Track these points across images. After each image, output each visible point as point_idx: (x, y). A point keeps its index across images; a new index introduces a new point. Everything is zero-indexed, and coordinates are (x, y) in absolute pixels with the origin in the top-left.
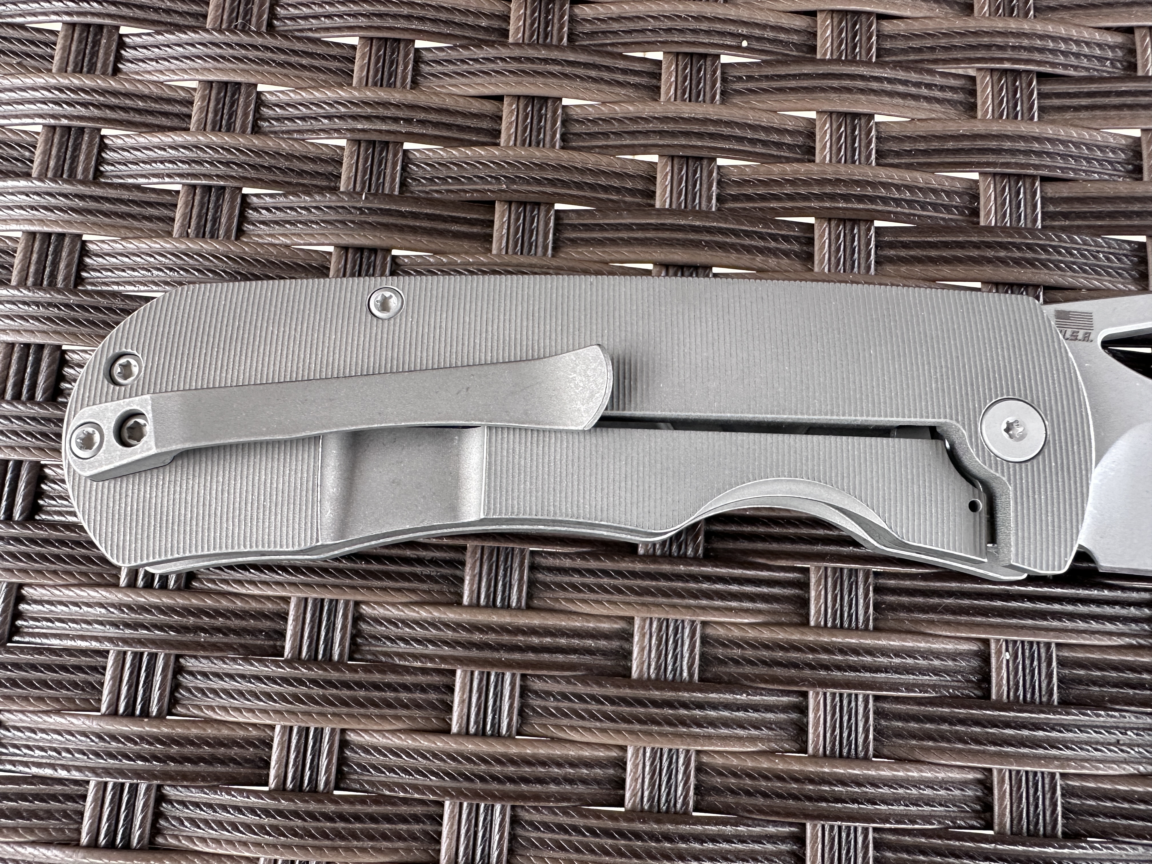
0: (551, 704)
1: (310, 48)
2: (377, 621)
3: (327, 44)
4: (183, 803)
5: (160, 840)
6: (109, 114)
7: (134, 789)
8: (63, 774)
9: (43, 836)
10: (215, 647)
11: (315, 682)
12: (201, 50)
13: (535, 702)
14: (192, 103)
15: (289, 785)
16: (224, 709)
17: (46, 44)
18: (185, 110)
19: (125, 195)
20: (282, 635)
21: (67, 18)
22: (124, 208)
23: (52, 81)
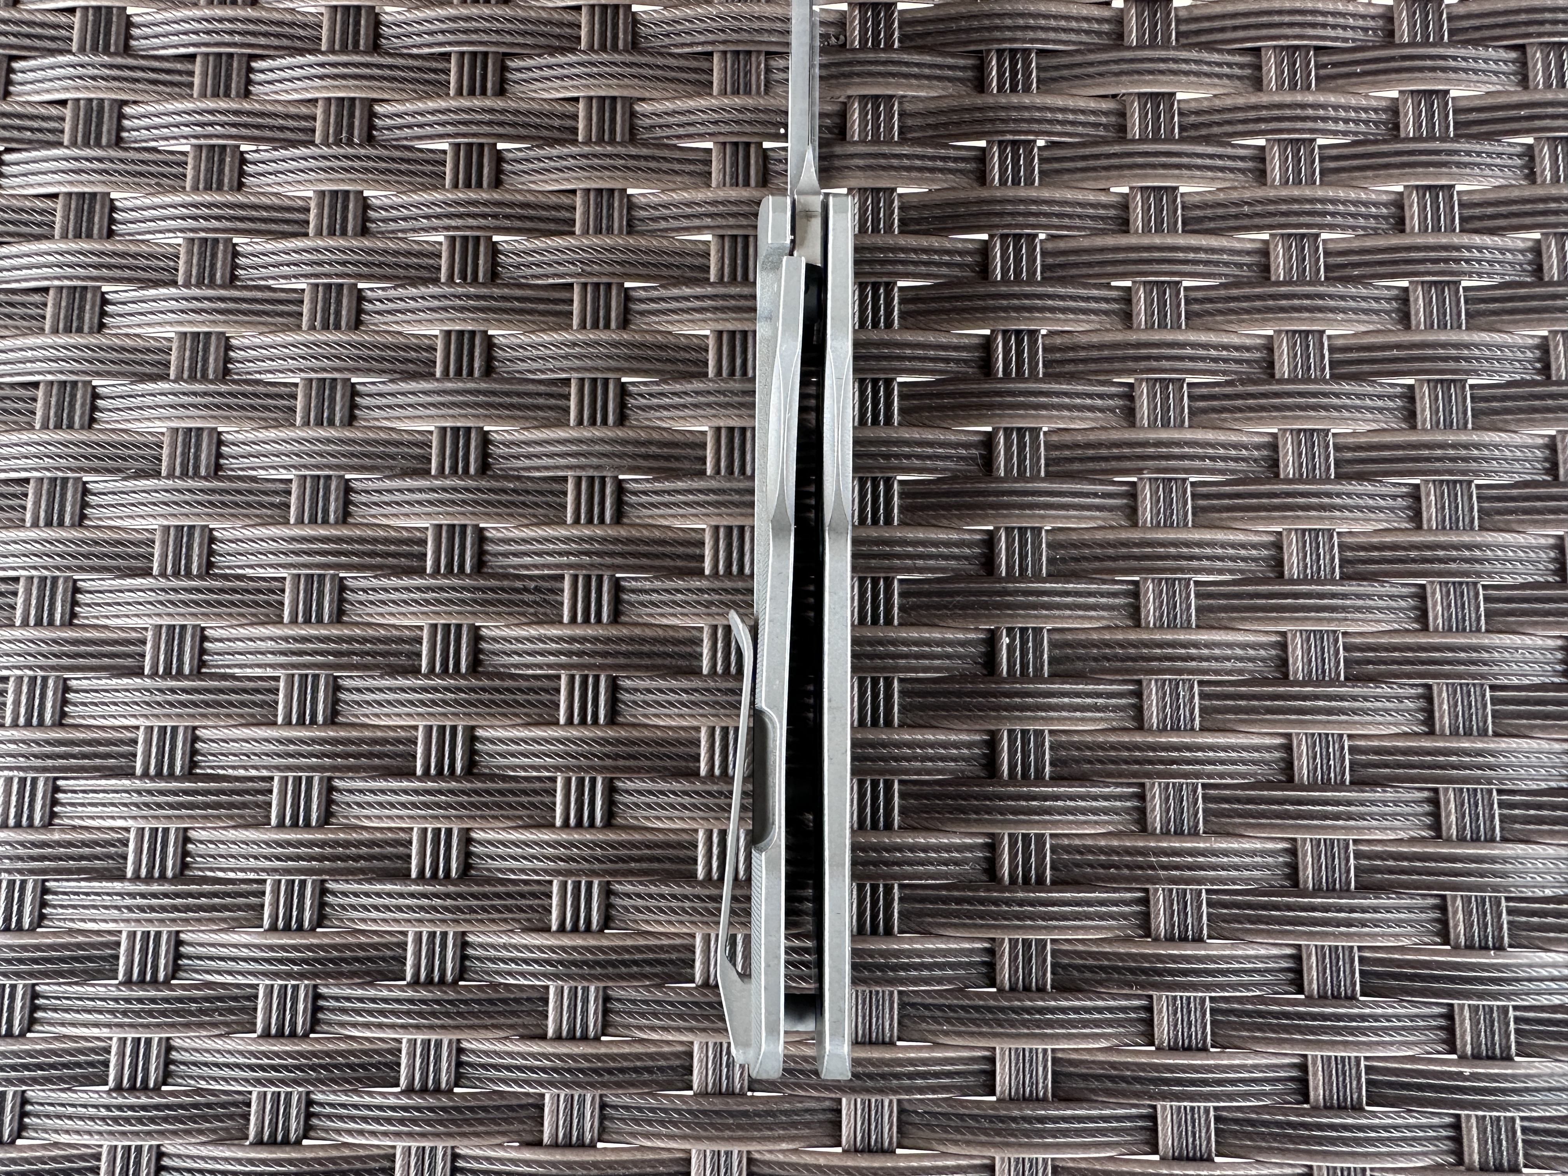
0: (639, 697)
1: (407, 154)
2: (494, 639)
3: (421, 150)
6: (240, 225)
11: (447, 689)
12: (313, 163)
13: (625, 697)
14: (308, 210)
16: (377, 715)
17: (178, 164)
18: (302, 216)
19: (259, 295)
20: (419, 655)
21: (194, 141)
22: (259, 307)
23: (188, 199)
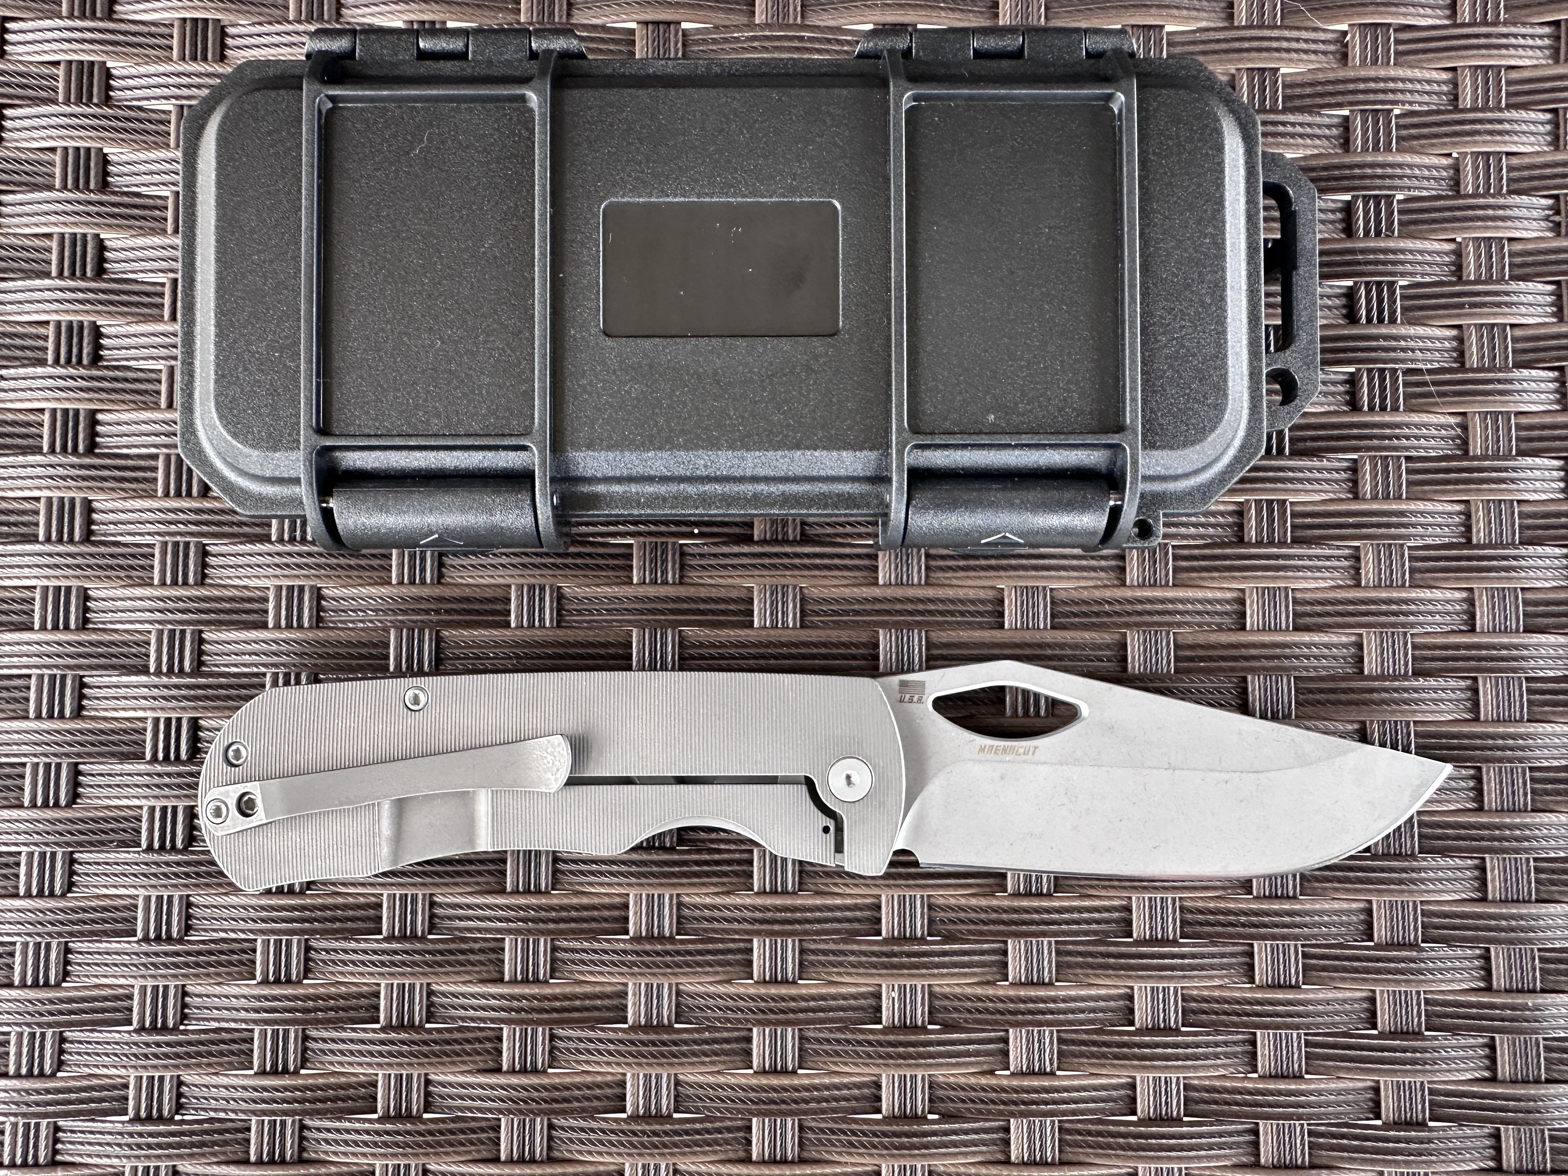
4: (318, 1130)
5: (305, 1155)
7: (283, 1124)
8: (232, 1116)
9: (222, 1158)
10: (329, 1021)
15: (392, 1113)
